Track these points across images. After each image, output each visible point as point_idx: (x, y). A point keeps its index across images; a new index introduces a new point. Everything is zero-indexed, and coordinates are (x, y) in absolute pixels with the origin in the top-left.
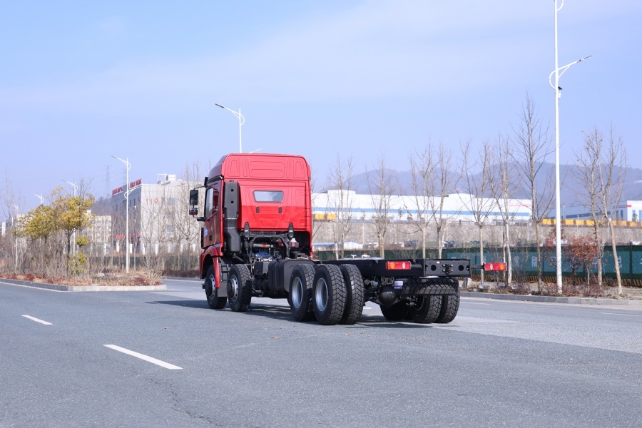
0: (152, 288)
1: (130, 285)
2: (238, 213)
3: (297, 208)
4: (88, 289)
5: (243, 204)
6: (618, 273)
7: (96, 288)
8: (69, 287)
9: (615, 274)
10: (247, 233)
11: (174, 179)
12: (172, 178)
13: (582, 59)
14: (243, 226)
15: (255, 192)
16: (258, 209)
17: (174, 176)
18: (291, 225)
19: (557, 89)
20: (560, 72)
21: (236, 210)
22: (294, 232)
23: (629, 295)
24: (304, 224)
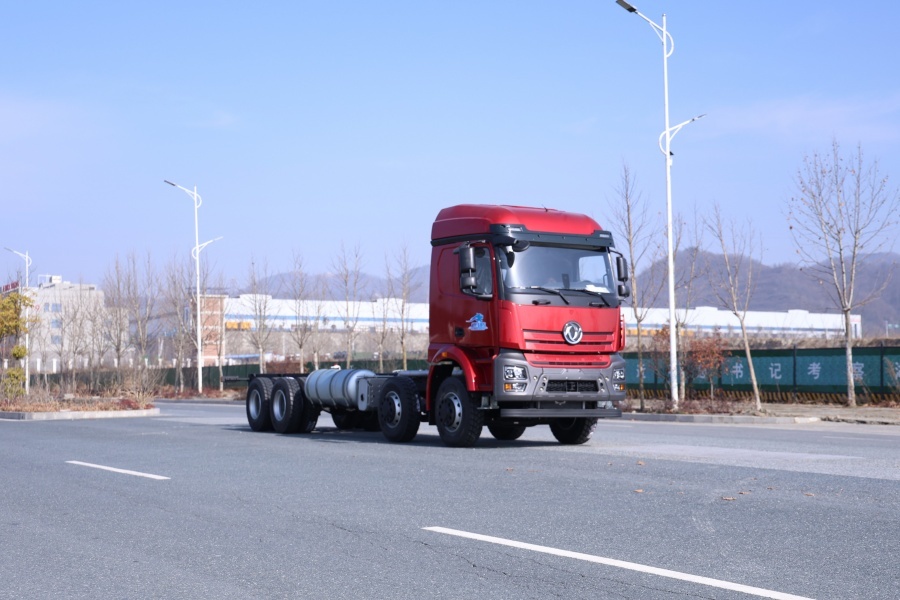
0: (143, 413)
1: (115, 409)
4: (56, 416)
6: (755, 383)
7: (67, 414)
8: (27, 414)
9: (751, 386)
11: (59, 282)
12: (56, 280)
13: (696, 119)
17: (59, 277)
19: (668, 154)
20: (671, 133)
23: (769, 411)
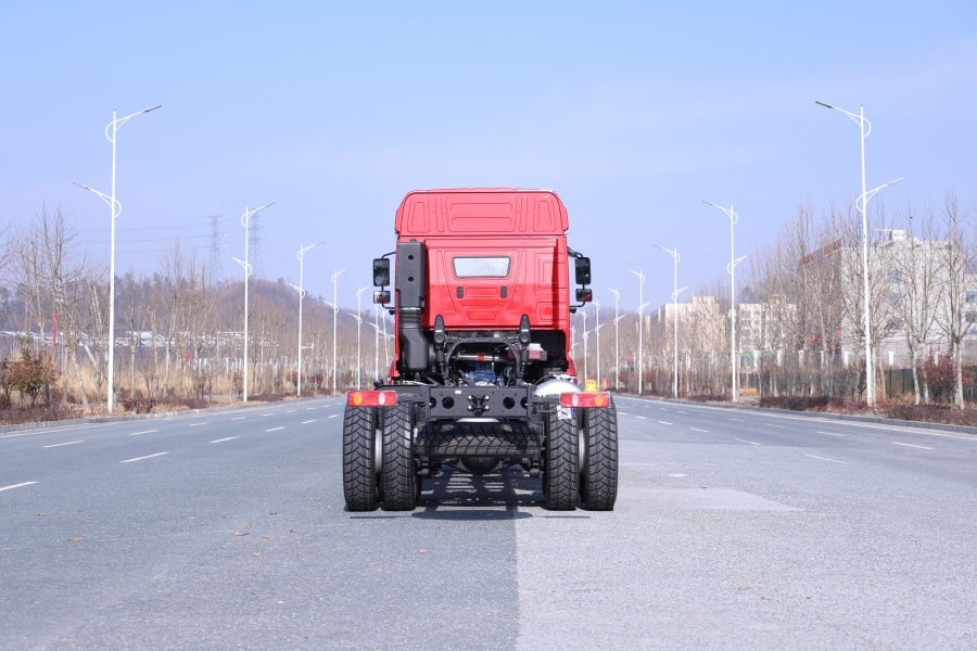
2: (422, 299)
3: (536, 288)
5: (433, 281)
10: (439, 334)
14: (432, 323)
15: (456, 260)
16: (460, 291)
18: (525, 318)
21: (418, 293)
22: (531, 332)
24: (550, 317)
